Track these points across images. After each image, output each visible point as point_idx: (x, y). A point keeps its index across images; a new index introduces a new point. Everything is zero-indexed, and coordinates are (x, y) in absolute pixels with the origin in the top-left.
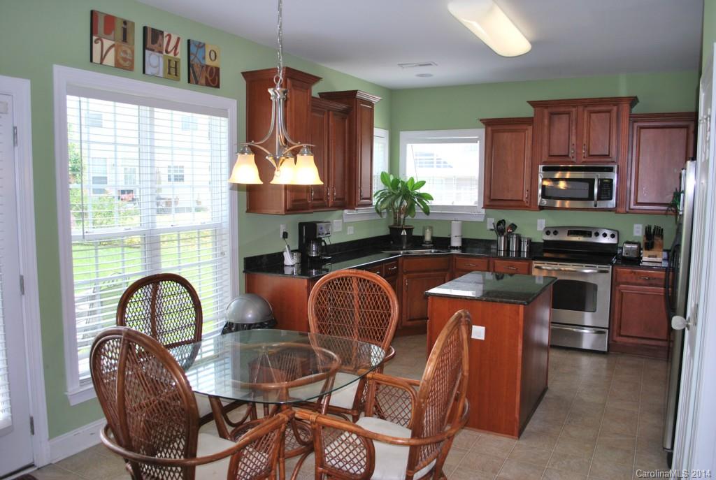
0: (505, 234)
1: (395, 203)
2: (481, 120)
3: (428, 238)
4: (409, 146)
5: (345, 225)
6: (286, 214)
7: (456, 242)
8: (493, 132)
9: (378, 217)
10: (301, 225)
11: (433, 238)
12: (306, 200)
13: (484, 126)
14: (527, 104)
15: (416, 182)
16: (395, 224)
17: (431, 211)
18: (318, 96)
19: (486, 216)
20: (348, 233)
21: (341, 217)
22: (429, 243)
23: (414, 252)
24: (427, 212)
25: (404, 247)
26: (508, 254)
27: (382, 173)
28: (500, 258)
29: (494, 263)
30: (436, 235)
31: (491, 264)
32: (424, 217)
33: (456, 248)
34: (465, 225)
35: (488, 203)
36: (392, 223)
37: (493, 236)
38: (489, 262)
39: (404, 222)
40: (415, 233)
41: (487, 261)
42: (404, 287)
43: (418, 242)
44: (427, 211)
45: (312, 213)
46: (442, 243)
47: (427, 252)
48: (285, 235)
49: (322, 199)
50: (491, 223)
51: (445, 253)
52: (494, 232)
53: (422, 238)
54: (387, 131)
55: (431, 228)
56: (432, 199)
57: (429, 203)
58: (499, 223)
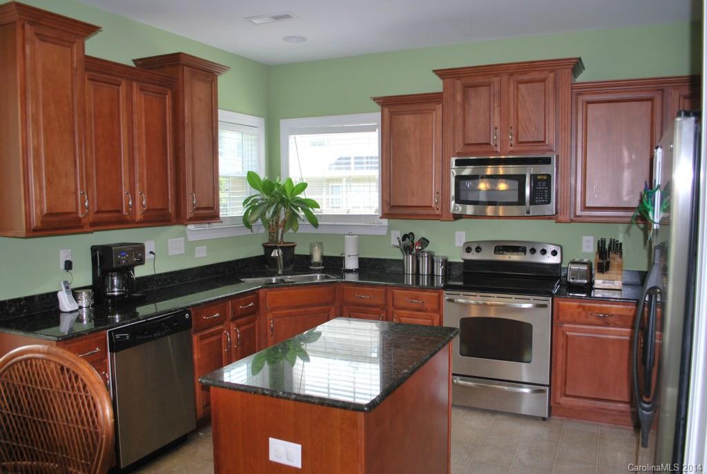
0: (414, 251)
1: (267, 213)
2: (375, 99)
3: (317, 258)
4: (292, 139)
5: (191, 246)
6: (27, 237)
7: (351, 264)
8: (391, 113)
9: (248, 232)
10: (94, 249)
11: (323, 258)
13: (379, 108)
14: (434, 74)
15: (295, 185)
16: (271, 241)
17: (319, 223)
18: (132, 65)
19: (390, 228)
20: (197, 256)
21: (184, 234)
22: (318, 264)
23: (288, 278)
24: (316, 225)
25: (280, 272)
26: (418, 283)
27: (249, 172)
28: (408, 288)
29: (393, 293)
30: (327, 253)
31: (390, 295)
32: (312, 230)
33: (350, 271)
34: (361, 240)
35: (387, 212)
36: (266, 240)
37: (398, 255)
38: (386, 291)
39: (282, 238)
40: (298, 251)
41: (384, 290)
42: (269, 330)
43: (302, 264)
44: (314, 221)
45: (92, 232)
46: (334, 264)
47: (318, 277)
48: (68, 265)
49: (120, 211)
50: (395, 238)
51: (333, 279)
52: (399, 250)
53: (309, 257)
54: (263, 119)
55: (321, 244)
56: (318, 207)
57: (316, 212)
58: (405, 237)
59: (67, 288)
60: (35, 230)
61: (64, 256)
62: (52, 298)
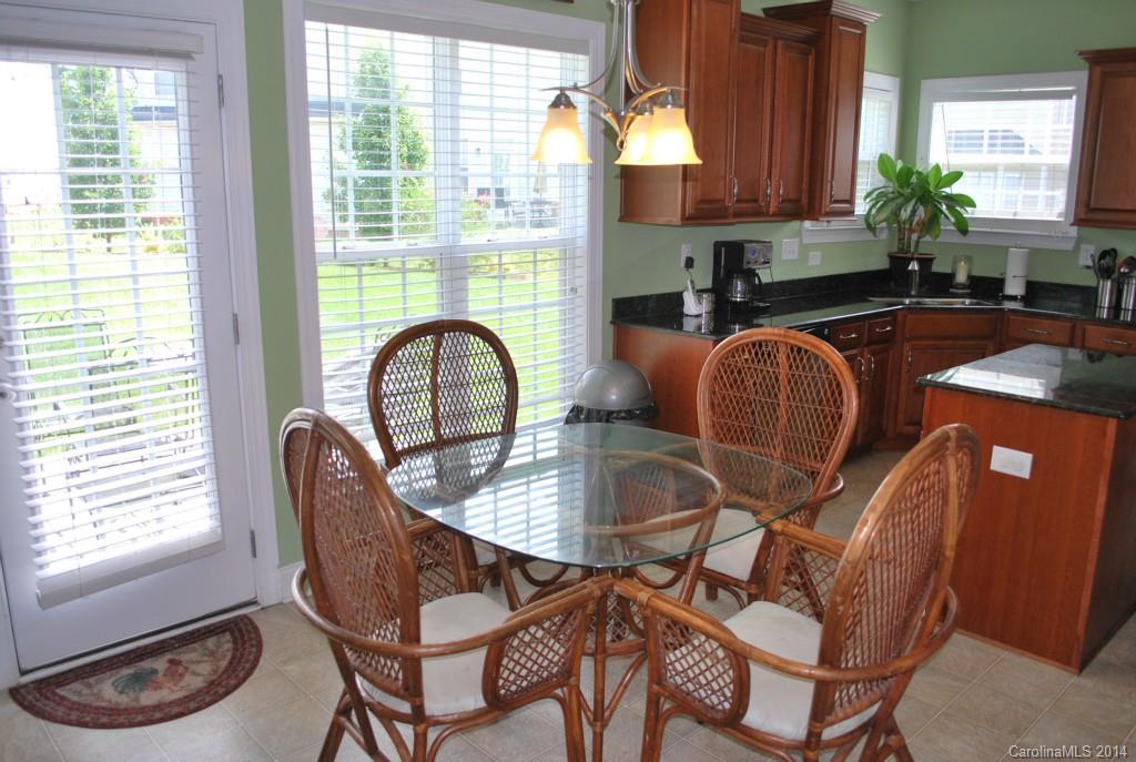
0: (1115, 276)
1: (902, 211)
2: (1081, 53)
3: (961, 278)
4: (937, 108)
5: (805, 249)
6: (683, 225)
7: (1014, 287)
8: (1105, 75)
9: (869, 236)
10: (718, 246)
11: (971, 278)
12: (724, 200)
13: (1087, 65)
15: (944, 173)
16: (901, 250)
17: (970, 229)
18: (762, 14)
19: (1080, 240)
20: (810, 264)
21: (798, 234)
22: (963, 286)
23: (930, 302)
24: (964, 231)
25: (913, 293)
26: (1117, 315)
27: (881, 155)
28: (1101, 322)
29: (1084, 330)
30: (977, 272)
31: (1078, 332)
32: (958, 239)
33: (1014, 298)
34: (1034, 256)
35: (1083, 216)
36: (895, 249)
37: (1089, 279)
38: (1074, 327)
39: (917, 246)
40: (937, 267)
41: (1069, 325)
42: (904, 365)
43: (941, 284)
44: (962, 227)
45: (732, 224)
46: (987, 287)
47: (958, 303)
48: (690, 263)
49: (756, 201)
50: (1086, 257)
51: (990, 306)
52: (1091, 272)
53: (951, 276)
54: (897, 80)
55: (969, 259)
56: (972, 204)
57: (968, 213)
58: (1104, 254)
59: (693, 288)
60: (689, 218)
61: (685, 252)
62: (677, 299)
